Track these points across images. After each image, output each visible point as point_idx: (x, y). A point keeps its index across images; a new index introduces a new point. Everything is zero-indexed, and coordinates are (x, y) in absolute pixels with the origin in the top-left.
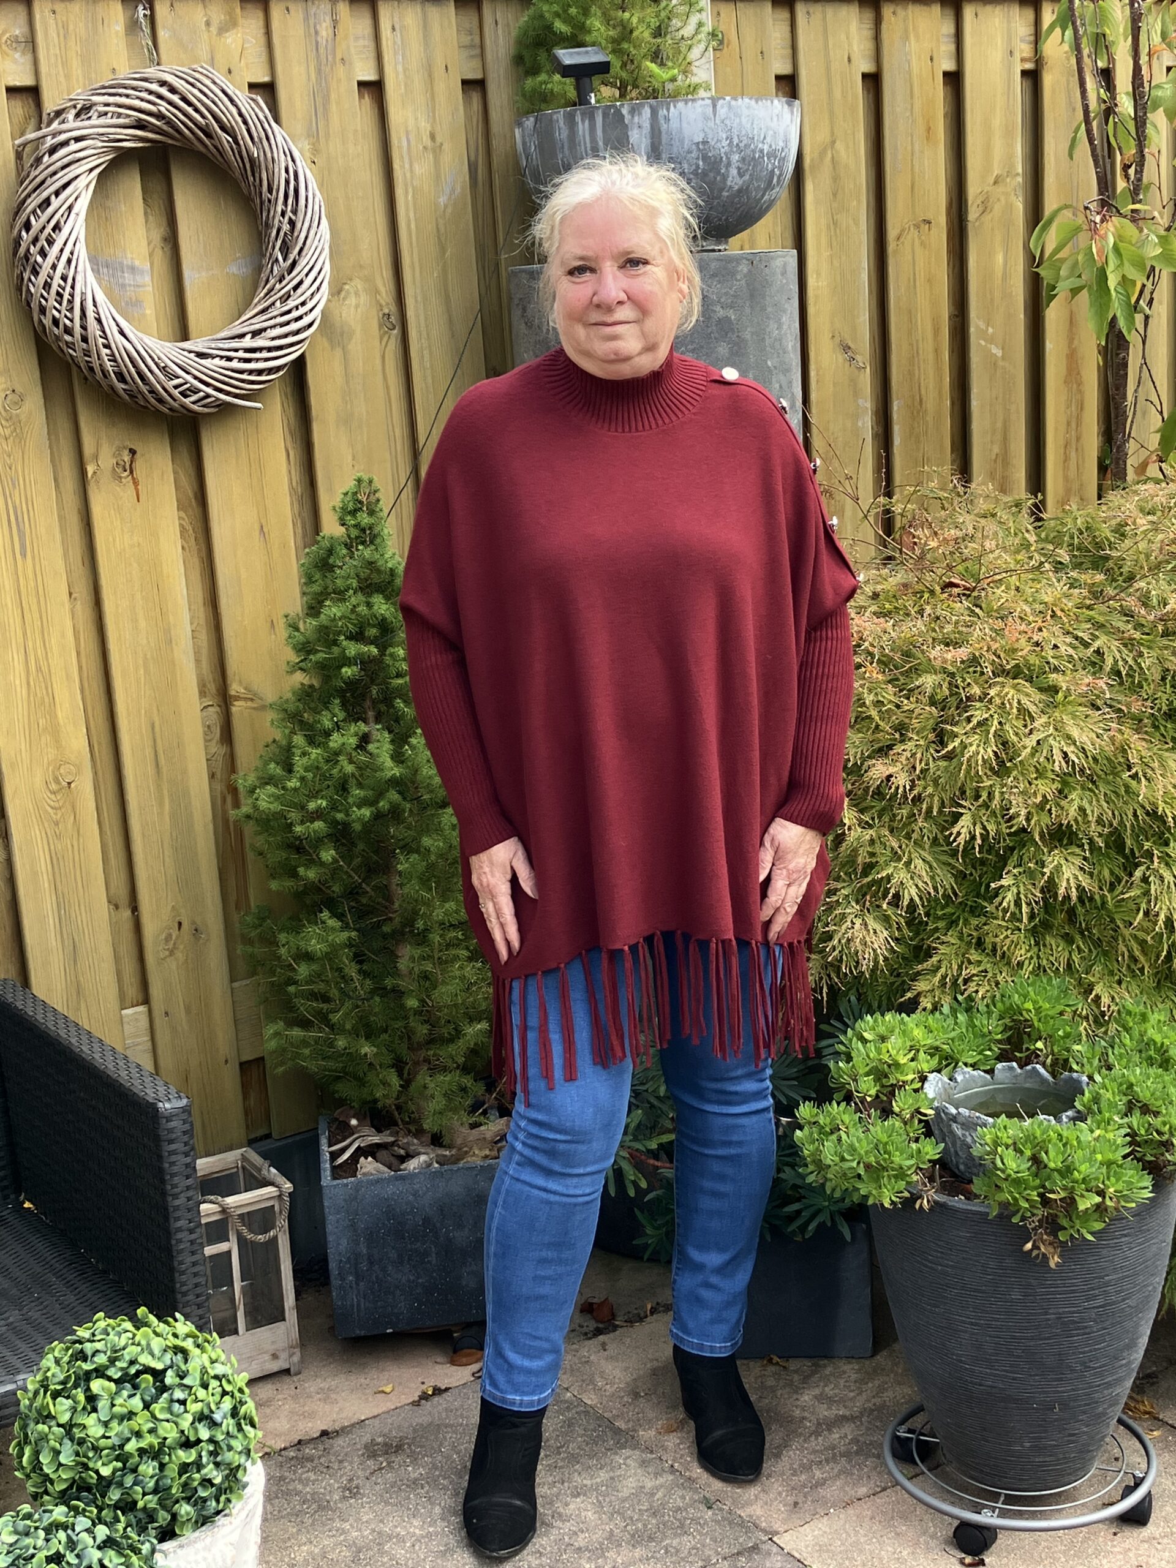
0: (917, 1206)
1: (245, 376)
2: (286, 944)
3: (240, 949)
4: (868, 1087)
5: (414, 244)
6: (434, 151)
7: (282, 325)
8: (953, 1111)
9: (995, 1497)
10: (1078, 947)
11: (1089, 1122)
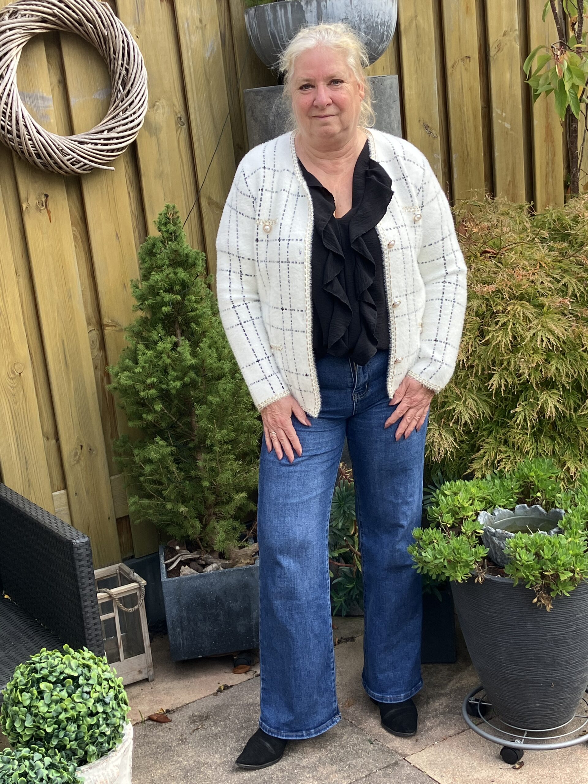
0: (476, 581)
1: (105, 153)
2: (138, 455)
3: (114, 459)
4: (448, 520)
5: (193, 79)
6: (202, 28)
7: (124, 125)
8: (493, 531)
9: (522, 733)
10: (558, 442)
11: (565, 534)
